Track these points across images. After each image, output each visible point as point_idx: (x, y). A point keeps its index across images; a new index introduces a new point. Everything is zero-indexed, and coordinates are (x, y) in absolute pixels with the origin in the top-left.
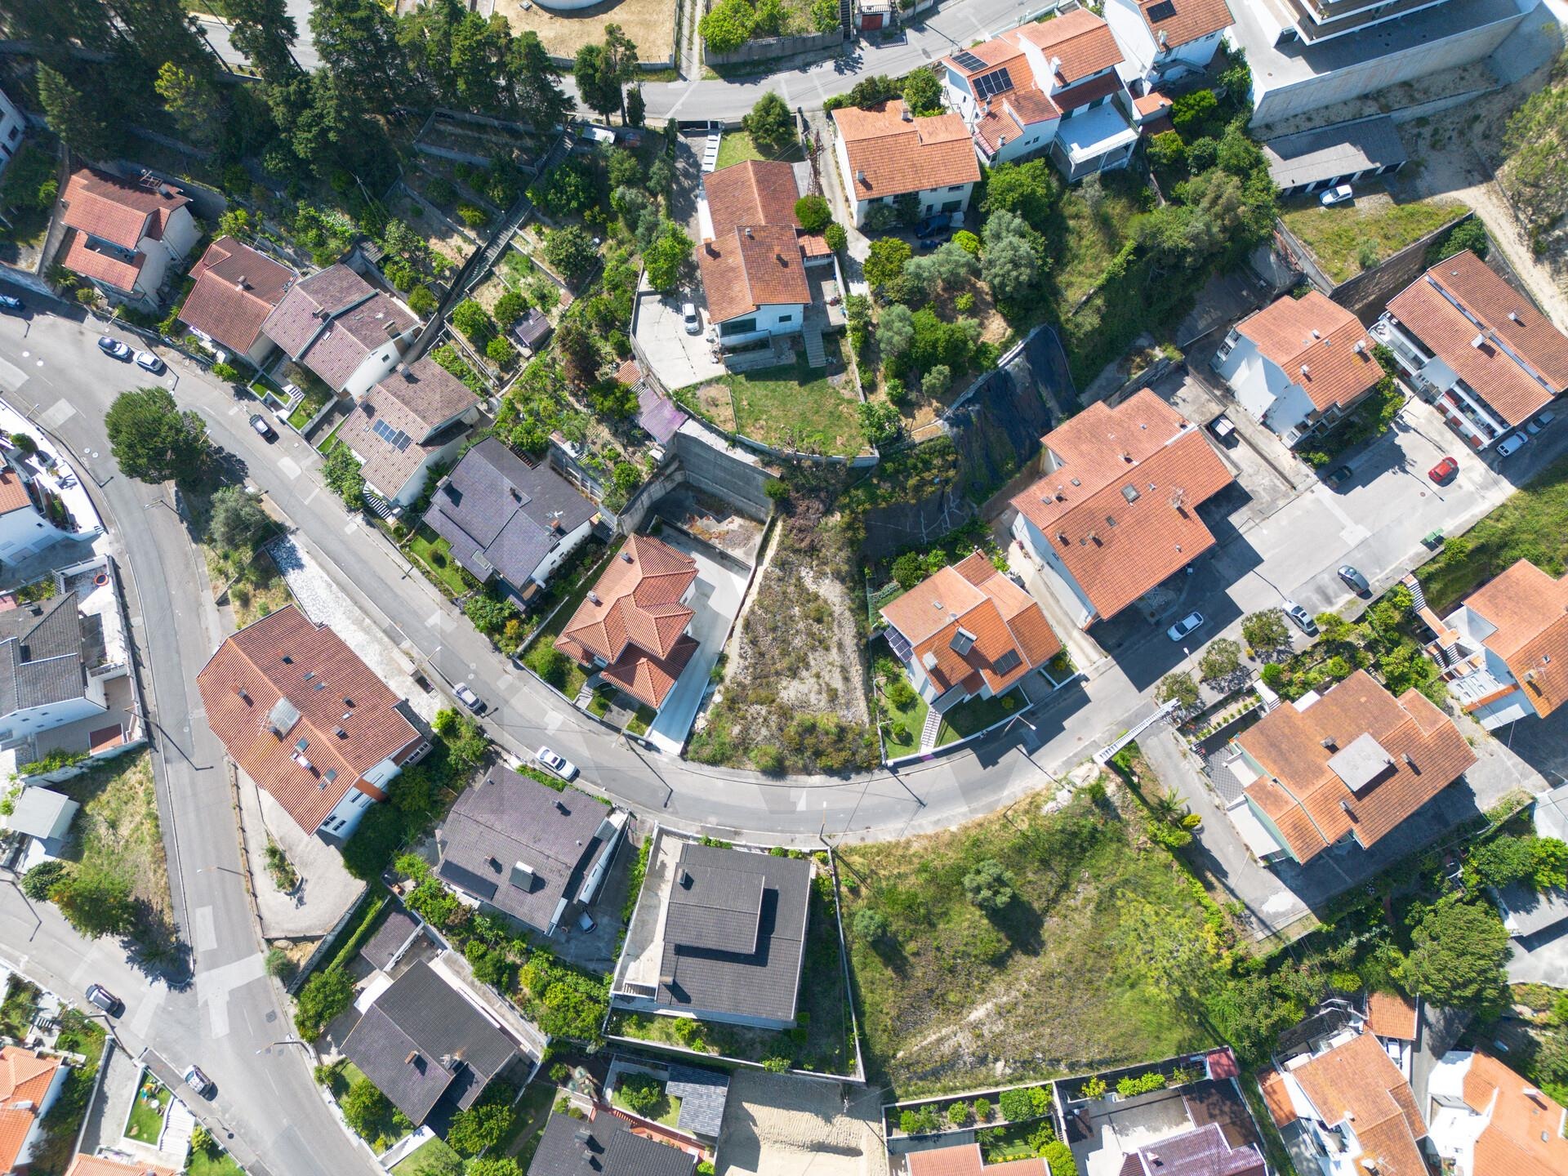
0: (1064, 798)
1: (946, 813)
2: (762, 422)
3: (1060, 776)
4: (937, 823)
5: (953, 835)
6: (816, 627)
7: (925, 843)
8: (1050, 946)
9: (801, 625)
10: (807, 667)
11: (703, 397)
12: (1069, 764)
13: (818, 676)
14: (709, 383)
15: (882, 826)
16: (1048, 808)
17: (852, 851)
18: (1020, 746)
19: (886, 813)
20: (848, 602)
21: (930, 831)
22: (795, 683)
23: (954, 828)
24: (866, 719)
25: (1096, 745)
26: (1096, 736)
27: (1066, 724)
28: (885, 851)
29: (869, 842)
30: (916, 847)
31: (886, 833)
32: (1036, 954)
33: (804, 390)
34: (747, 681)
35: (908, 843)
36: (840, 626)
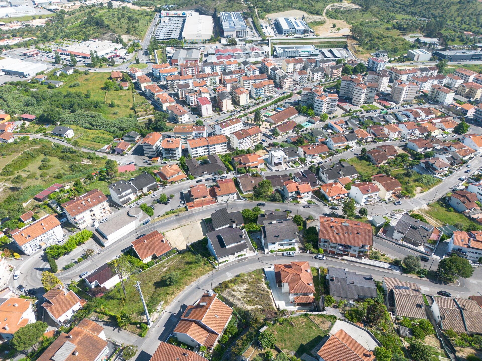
0: (159, 308)
1: (190, 289)
2: (304, 324)
3: (162, 313)
4: (191, 286)
5: (186, 285)
6: (249, 299)
7: (192, 280)
8: (152, 286)
9: (253, 297)
10: (245, 292)
11: (327, 322)
12: (160, 317)
13: (241, 292)
14: (330, 328)
15: (205, 279)
16: (162, 303)
17: (210, 270)
18: (175, 315)
19: (205, 282)
20: (244, 309)
21: (192, 283)
22: (246, 288)
23: (187, 286)
24: (222, 294)
25: (153, 327)
26: (154, 330)
27: (164, 328)
28: (202, 274)
29: (206, 274)
30: (194, 278)
31: (203, 278)
32: (155, 283)
33: (299, 344)
34: (258, 285)
35: (197, 278)
36: (242, 303)
